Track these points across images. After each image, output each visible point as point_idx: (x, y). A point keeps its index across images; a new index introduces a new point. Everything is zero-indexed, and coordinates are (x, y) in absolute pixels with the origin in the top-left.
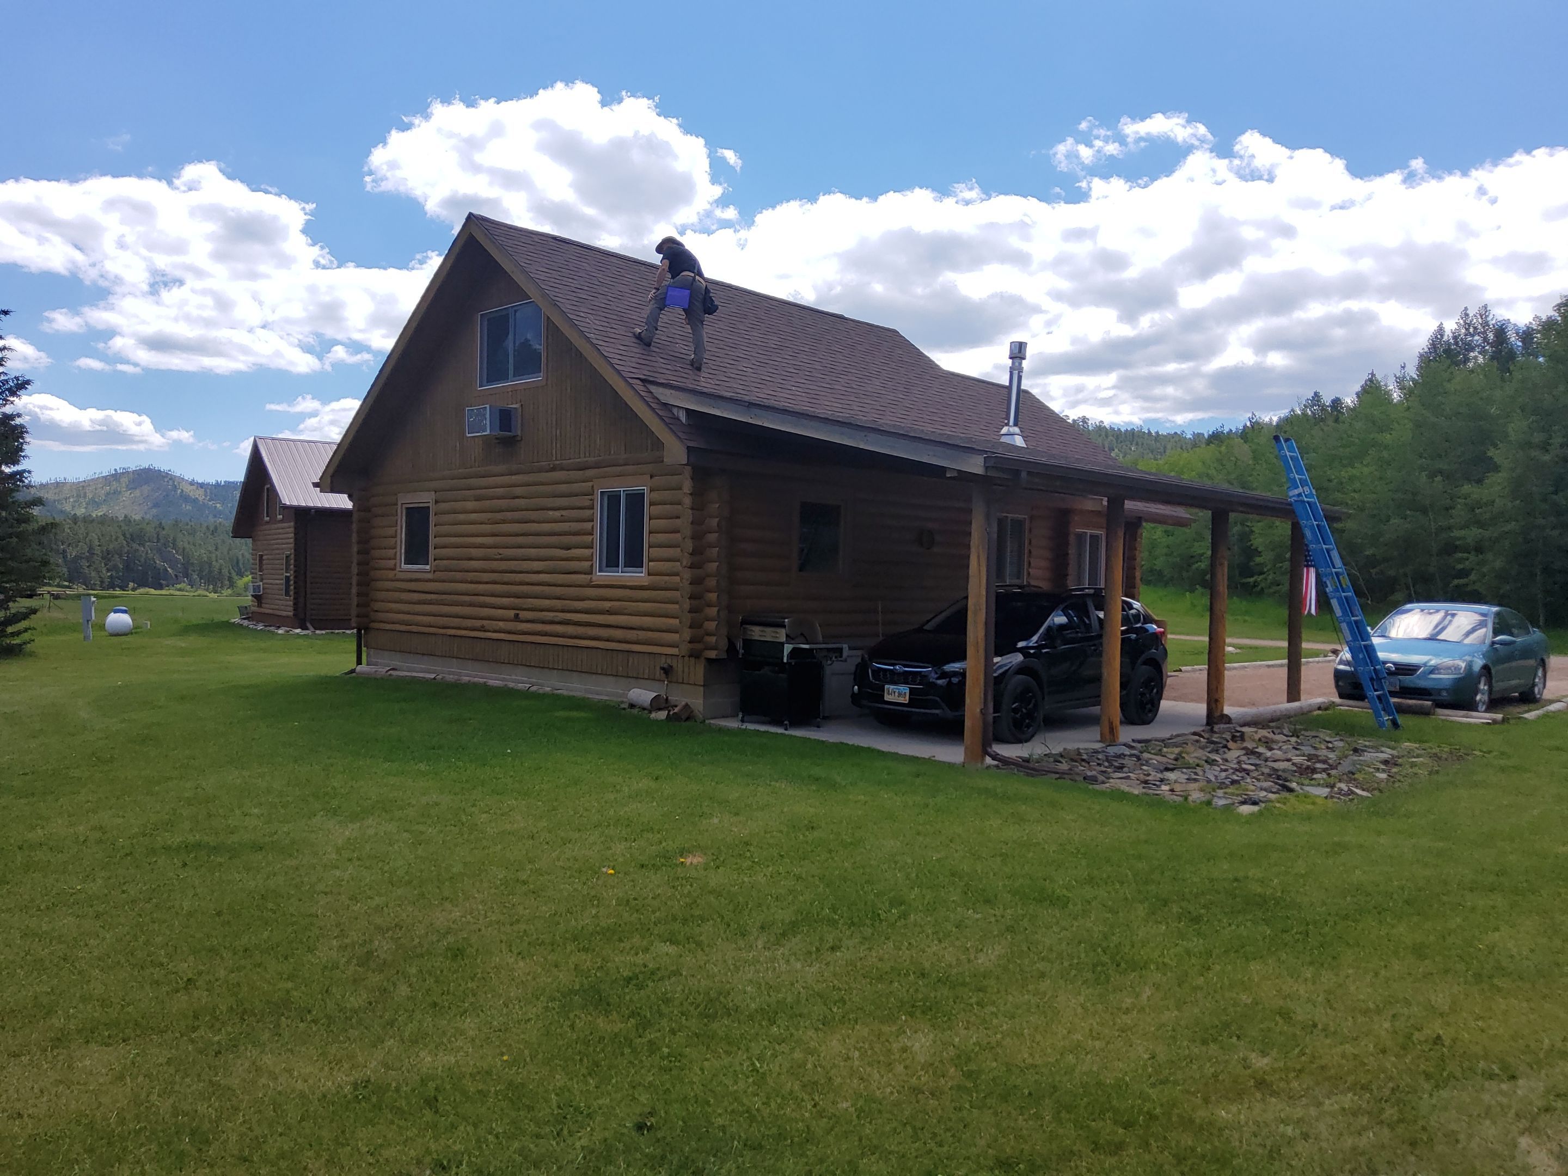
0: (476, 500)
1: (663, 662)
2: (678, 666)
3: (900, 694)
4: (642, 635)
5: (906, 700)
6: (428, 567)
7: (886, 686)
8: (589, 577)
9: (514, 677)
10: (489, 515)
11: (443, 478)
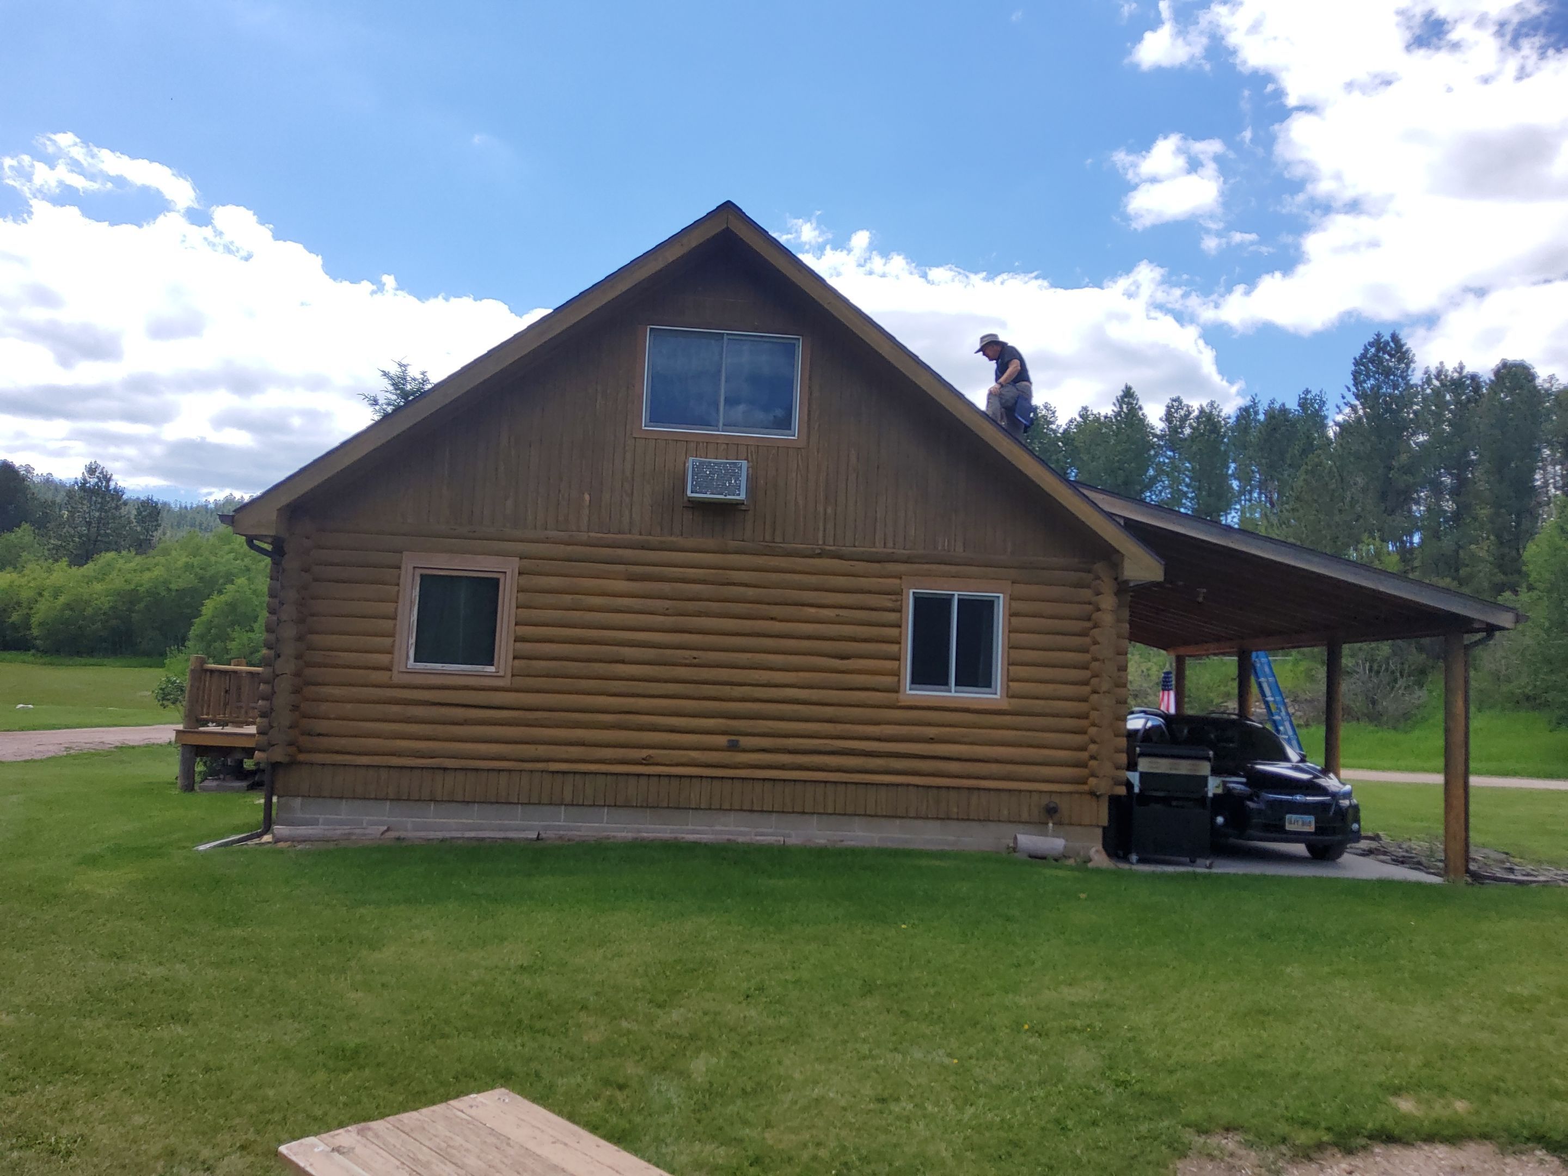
0: (628, 580)
1: (1045, 800)
2: (1064, 805)
3: (1303, 824)
4: (994, 768)
5: (1312, 829)
6: (491, 669)
7: (1288, 816)
8: (893, 695)
9: (690, 827)
10: (668, 603)
11: (546, 540)
